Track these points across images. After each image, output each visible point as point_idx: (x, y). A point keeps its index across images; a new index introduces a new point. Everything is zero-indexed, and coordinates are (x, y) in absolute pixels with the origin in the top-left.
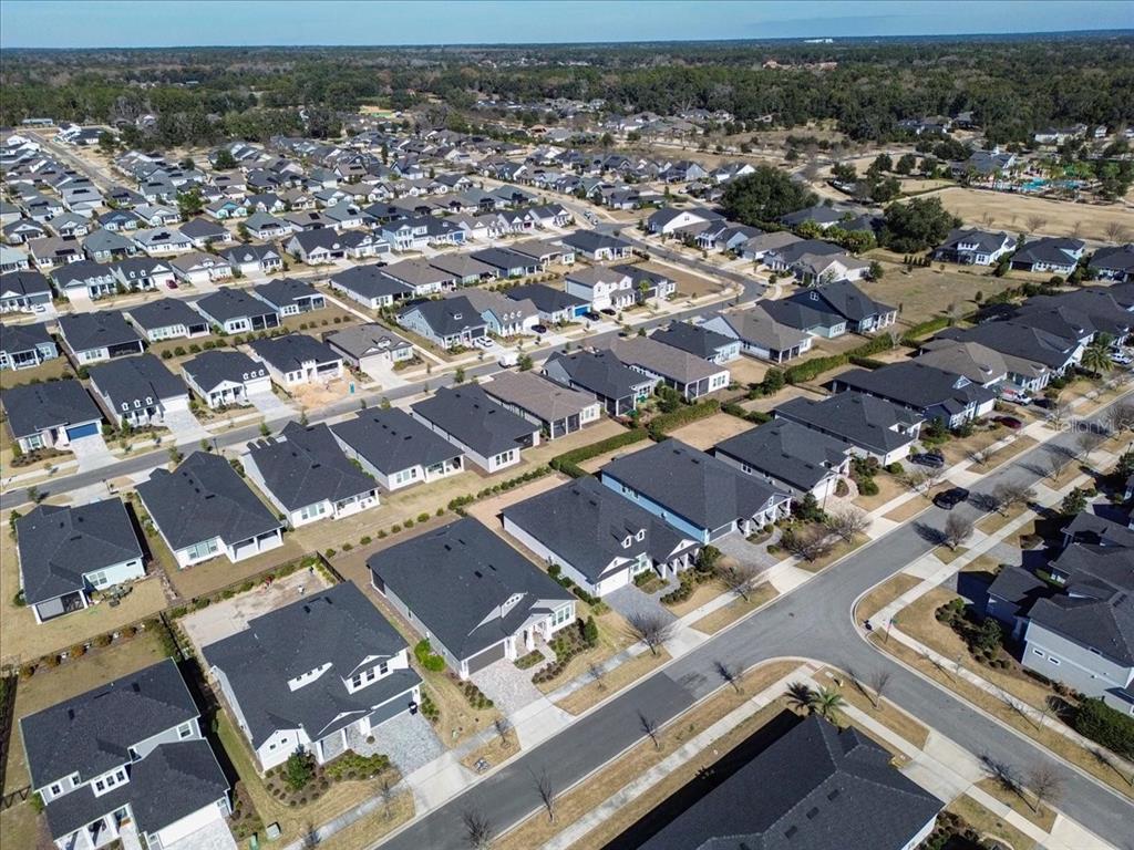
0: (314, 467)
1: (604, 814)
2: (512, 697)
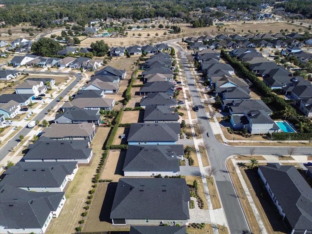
0: (31, 203)
1: (261, 223)
2: (204, 217)
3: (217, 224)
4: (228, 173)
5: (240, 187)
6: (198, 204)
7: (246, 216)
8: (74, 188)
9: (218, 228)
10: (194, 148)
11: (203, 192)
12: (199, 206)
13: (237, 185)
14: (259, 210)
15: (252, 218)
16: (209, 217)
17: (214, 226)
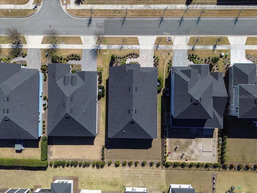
1: (152, 7)
2: (148, 55)
3: (154, 45)
4: (92, 19)
5: (113, 12)
6: (134, 58)
7: (146, 17)
8: (111, 184)
9: (158, 45)
10: (48, 50)
11: (119, 51)
12: (136, 58)
13: (110, 14)
14: (140, 3)
15: (148, 13)
16: (147, 50)
17: (156, 48)
